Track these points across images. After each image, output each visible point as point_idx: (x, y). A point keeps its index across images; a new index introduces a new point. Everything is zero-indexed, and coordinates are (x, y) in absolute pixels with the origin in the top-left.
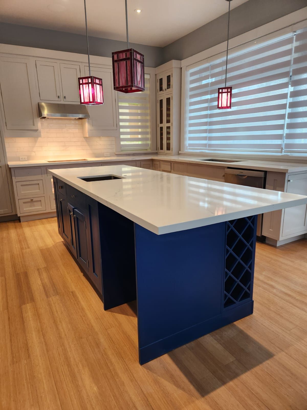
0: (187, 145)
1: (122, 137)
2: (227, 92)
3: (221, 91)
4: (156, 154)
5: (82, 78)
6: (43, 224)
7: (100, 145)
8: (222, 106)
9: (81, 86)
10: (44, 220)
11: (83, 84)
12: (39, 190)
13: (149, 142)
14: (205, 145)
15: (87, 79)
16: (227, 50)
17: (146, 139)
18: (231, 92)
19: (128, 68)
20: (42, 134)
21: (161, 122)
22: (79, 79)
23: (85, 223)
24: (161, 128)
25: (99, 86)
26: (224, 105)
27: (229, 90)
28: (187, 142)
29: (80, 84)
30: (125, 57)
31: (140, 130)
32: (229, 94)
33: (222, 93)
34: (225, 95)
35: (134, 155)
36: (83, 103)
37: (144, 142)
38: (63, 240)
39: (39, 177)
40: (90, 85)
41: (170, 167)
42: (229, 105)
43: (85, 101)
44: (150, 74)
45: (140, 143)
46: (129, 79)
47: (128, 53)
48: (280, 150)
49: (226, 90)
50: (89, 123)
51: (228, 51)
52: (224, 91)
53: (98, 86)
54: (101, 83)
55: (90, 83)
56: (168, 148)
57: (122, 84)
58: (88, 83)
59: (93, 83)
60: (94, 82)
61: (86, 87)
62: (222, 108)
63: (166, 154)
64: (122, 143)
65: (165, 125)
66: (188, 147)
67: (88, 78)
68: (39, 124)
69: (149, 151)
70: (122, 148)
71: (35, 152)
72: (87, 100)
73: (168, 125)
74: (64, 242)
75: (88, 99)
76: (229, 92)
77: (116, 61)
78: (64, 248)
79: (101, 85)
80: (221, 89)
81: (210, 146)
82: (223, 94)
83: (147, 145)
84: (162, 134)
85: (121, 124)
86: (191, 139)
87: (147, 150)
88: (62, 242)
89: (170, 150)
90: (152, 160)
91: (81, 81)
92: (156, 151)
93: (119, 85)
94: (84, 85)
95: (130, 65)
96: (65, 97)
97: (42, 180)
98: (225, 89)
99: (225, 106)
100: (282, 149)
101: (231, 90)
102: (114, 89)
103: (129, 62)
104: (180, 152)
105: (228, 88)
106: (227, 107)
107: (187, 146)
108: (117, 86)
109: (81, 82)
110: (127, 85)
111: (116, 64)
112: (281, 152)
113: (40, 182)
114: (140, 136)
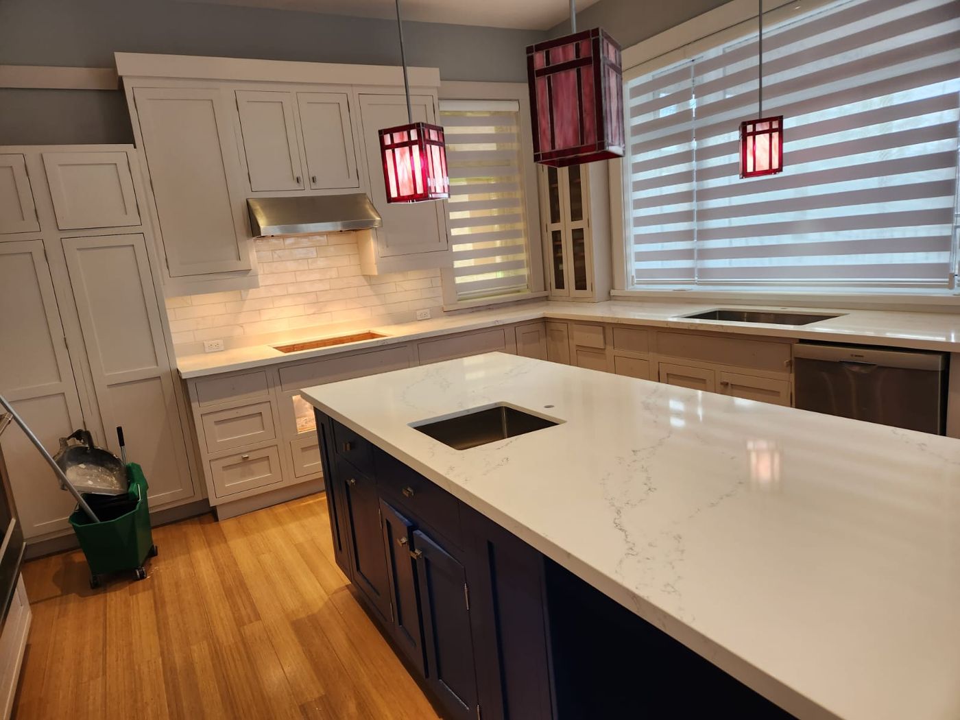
0: (634, 274)
1: (458, 264)
2: (770, 131)
3: (750, 128)
4: (546, 299)
5: (391, 131)
6: (279, 522)
7: (406, 291)
8: (757, 170)
9: (389, 152)
10: (280, 510)
11: (393, 146)
12: (263, 429)
13: (524, 272)
14: (689, 272)
15: (405, 133)
16: (760, 16)
17: (517, 265)
18: (780, 130)
19: (585, 90)
20: (261, 280)
21: (555, 217)
22: (382, 133)
23: (466, 591)
24: (556, 235)
25: (437, 147)
26: (763, 164)
27: (775, 125)
28: (633, 266)
29: (384, 148)
30: (572, 56)
31: (498, 243)
32: (776, 135)
33: (754, 133)
34: (762, 140)
35: (490, 307)
36: (395, 200)
37: (511, 273)
38: (348, 582)
39: (261, 395)
40: (416, 148)
41: (602, 336)
42: (775, 165)
43: (401, 195)
44: (518, 100)
45: (500, 275)
46: (587, 125)
47: (585, 46)
48: (947, 280)
49: (766, 126)
50: (377, 238)
51: (764, 17)
52: (759, 128)
53: (435, 149)
54: (441, 140)
55: (415, 143)
56: (581, 284)
57: (565, 141)
58: (410, 144)
59: (422, 142)
60: (427, 137)
61: (402, 155)
62: (755, 173)
63: (576, 301)
64: (459, 280)
65: (566, 226)
66: (637, 278)
67: (408, 128)
68: (255, 254)
69: (527, 294)
70: (460, 293)
71: (242, 327)
72: (406, 192)
73: (578, 225)
74: (354, 589)
75: (410, 187)
76: (775, 130)
77: (541, 73)
78: (357, 609)
79: (441, 143)
80: (750, 123)
81: (704, 272)
82: (757, 137)
83: (520, 279)
84: (557, 248)
85: (455, 232)
86: (641, 257)
87: (519, 291)
88: (347, 586)
89: (585, 289)
90: (545, 321)
91: (387, 138)
92: (545, 293)
93: (553, 146)
94: (397, 151)
95: (592, 80)
96: (314, 180)
97: (270, 402)
98: (764, 123)
99: (766, 167)
100: (952, 276)
101: (781, 124)
102: (536, 158)
103: (587, 72)
104: (613, 293)
105: (770, 120)
106: (771, 171)
107: (633, 277)
108: (546, 148)
109: (388, 141)
110: (582, 143)
111: (541, 83)
112: (950, 286)
113: (264, 409)
114: (498, 259)
